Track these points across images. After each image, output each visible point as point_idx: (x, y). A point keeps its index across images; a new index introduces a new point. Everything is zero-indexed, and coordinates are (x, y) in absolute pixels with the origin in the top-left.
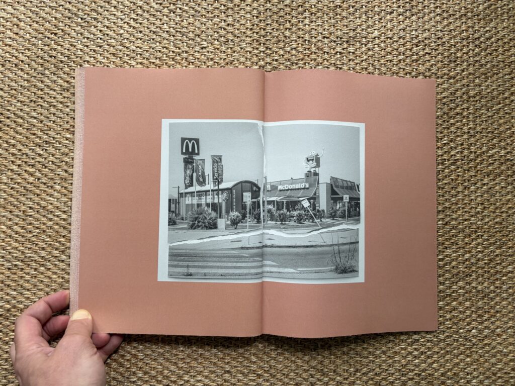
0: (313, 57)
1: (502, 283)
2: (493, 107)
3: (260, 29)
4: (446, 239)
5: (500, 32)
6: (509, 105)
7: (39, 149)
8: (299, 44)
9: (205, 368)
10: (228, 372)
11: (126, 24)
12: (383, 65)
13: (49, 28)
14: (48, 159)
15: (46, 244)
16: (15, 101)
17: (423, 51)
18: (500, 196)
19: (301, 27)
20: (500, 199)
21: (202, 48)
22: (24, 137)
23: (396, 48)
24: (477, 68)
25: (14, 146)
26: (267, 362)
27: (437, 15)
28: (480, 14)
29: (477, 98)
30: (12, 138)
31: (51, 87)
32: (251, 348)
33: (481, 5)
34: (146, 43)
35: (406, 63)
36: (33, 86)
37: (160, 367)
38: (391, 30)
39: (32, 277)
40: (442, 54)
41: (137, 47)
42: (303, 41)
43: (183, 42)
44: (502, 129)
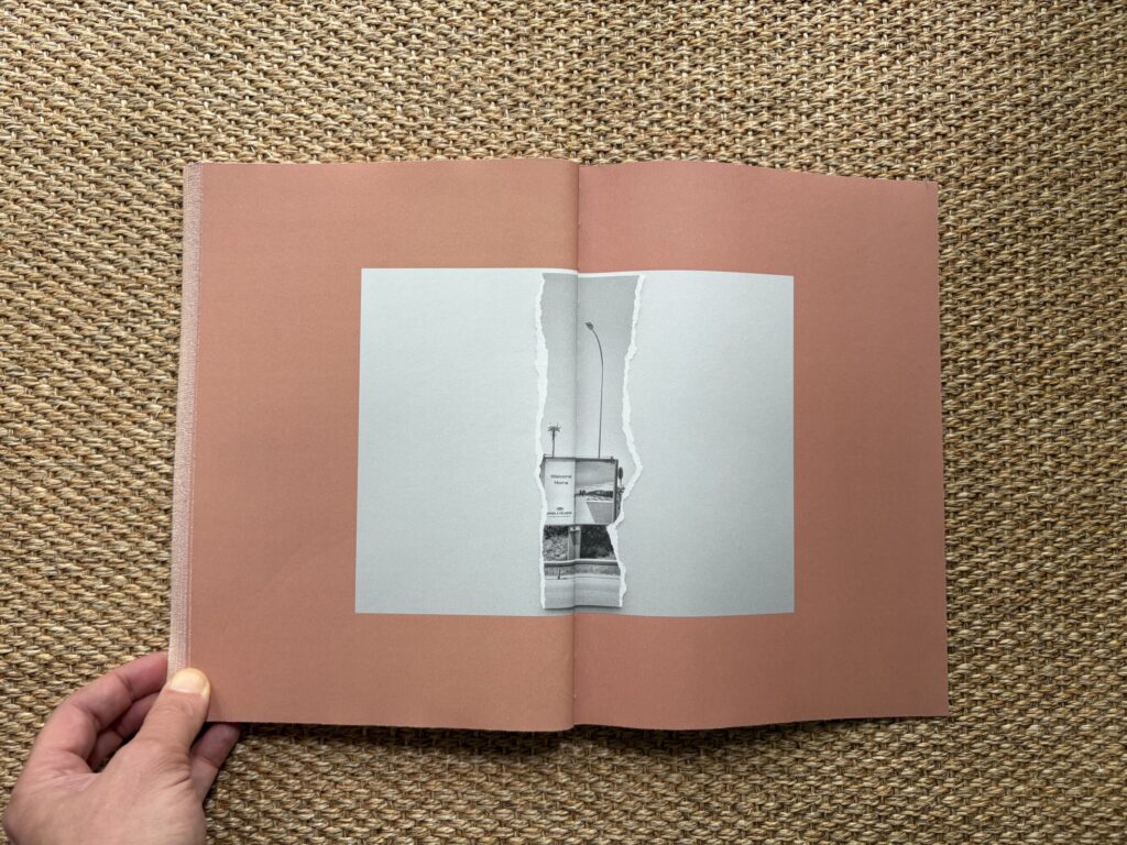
0: (696, 141)
1: (1095, 625)
2: (1080, 250)
3: (586, 79)
4: (977, 529)
5: (1096, 90)
6: (1115, 245)
7: (117, 328)
8: (666, 112)
9: (460, 795)
10: (508, 804)
11: (304, 67)
12: (845, 159)
13: (143, 74)
14: (138, 348)
15: (130, 526)
16: (70, 226)
17: (931, 131)
18: (1092, 440)
19: (673, 76)
20: (1094, 447)
21: (463, 119)
22: (87, 301)
23: (873, 122)
24: (1045, 168)
25: (65, 319)
26: (591, 784)
27: (962, 53)
28: (1053, 52)
29: (1046, 230)
30: (62, 302)
31: (146, 198)
32: (557, 755)
33: (1055, 34)
34: (345, 107)
35: (893, 154)
36: (108, 195)
37: (363, 790)
38: (862, 86)
39: (98, 596)
40: (971, 137)
41: (326, 116)
42: (675, 107)
43: (422, 107)
44: (1097, 296)
